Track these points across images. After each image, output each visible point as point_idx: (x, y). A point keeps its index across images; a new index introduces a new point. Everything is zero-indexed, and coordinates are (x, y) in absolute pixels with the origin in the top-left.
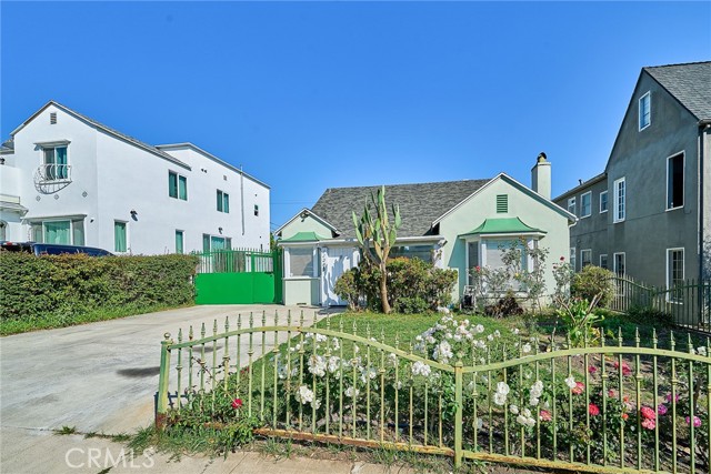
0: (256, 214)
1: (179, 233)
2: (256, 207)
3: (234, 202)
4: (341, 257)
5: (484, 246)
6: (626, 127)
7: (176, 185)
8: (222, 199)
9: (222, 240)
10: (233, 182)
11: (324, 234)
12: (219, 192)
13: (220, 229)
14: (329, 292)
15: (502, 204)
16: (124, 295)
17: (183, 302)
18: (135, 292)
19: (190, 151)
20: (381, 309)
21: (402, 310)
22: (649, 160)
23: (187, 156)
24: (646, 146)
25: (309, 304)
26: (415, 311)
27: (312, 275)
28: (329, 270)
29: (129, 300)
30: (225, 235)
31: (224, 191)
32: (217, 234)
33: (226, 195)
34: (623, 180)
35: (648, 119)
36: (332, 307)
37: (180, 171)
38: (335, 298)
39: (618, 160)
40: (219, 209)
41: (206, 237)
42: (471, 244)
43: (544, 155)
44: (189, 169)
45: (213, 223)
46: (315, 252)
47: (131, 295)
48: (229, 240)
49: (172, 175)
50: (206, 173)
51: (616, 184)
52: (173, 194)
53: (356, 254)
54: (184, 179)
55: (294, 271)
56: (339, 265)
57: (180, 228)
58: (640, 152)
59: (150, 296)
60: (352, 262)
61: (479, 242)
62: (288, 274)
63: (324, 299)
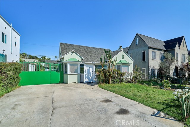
0: (15, 45)
4: (90, 68)
5: (122, 67)
6: (133, 44)
8: (4, 37)
11: (80, 59)
12: (3, 34)
13: (3, 51)
14: (86, 78)
15: (123, 57)
22: (138, 51)
24: (137, 48)
25: (77, 83)
26: (117, 83)
27: (78, 73)
28: (86, 72)
31: (5, 33)
32: (2, 53)
34: (132, 54)
35: (138, 43)
36: (87, 83)
38: (87, 80)
40: (3, 41)
42: (118, 66)
43: (121, 46)
46: (79, 66)
48: (6, 55)
51: (130, 55)
53: (94, 67)
55: (71, 72)
56: (89, 70)
60: (93, 69)
61: (121, 65)
62: (69, 73)
63: (85, 81)
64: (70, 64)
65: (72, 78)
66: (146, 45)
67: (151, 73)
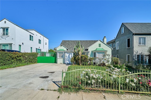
0: (46, 44)
1: (31, 48)
2: (46, 43)
3: (42, 42)
4: (69, 54)
5: (97, 53)
6: (119, 33)
7: (31, 38)
8: (40, 41)
9: (39, 49)
10: (42, 38)
11: (65, 49)
12: (39, 40)
13: (39, 47)
14: (67, 61)
15: (100, 45)
16: (25, 61)
17: (35, 62)
18: (27, 60)
19: (34, 31)
20: (79, 65)
21: (83, 65)
22: (123, 39)
23: (33, 32)
24: (123, 36)
25: (62, 63)
26: (86, 65)
27: (63, 58)
28: (67, 57)
29: (25, 62)
30: (40, 48)
31: (40, 39)
32: (39, 48)
33: (40, 40)
34: (118, 42)
35: (123, 32)
36: (68, 64)
37: (32, 35)
39: (117, 39)
40: (39, 43)
41: (36, 49)
42: (94, 53)
43: (105, 37)
44: (34, 34)
45: (38, 46)
46: (64, 53)
47: (26, 61)
48: (41, 50)
49: (30, 36)
50: (37, 36)
51: (117, 43)
52: (30, 40)
53: (73, 54)
54: (32, 37)
55: (59, 57)
56: (69, 56)
57: (32, 47)
58: (122, 38)
59: (29, 61)
60: (72, 55)
61: (96, 52)
62: (58, 57)
63: (66, 62)
64: (59, 53)
65: (60, 60)
66: (130, 32)
67: (136, 59)
